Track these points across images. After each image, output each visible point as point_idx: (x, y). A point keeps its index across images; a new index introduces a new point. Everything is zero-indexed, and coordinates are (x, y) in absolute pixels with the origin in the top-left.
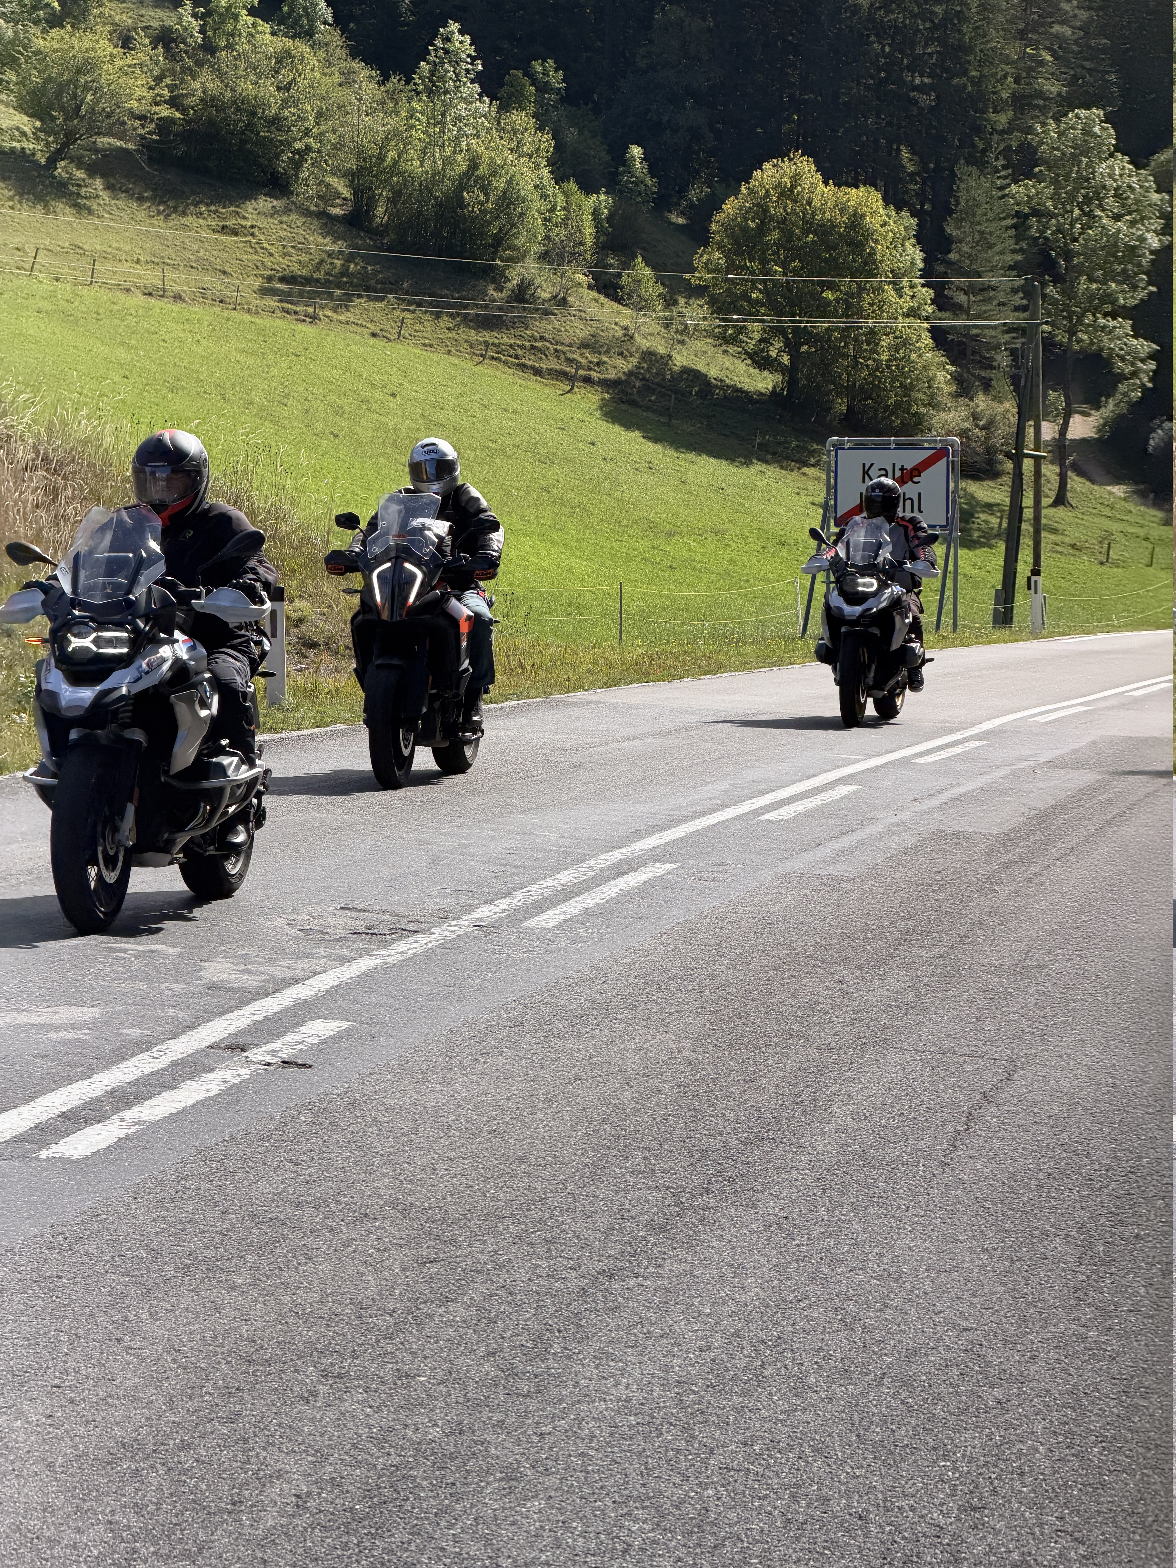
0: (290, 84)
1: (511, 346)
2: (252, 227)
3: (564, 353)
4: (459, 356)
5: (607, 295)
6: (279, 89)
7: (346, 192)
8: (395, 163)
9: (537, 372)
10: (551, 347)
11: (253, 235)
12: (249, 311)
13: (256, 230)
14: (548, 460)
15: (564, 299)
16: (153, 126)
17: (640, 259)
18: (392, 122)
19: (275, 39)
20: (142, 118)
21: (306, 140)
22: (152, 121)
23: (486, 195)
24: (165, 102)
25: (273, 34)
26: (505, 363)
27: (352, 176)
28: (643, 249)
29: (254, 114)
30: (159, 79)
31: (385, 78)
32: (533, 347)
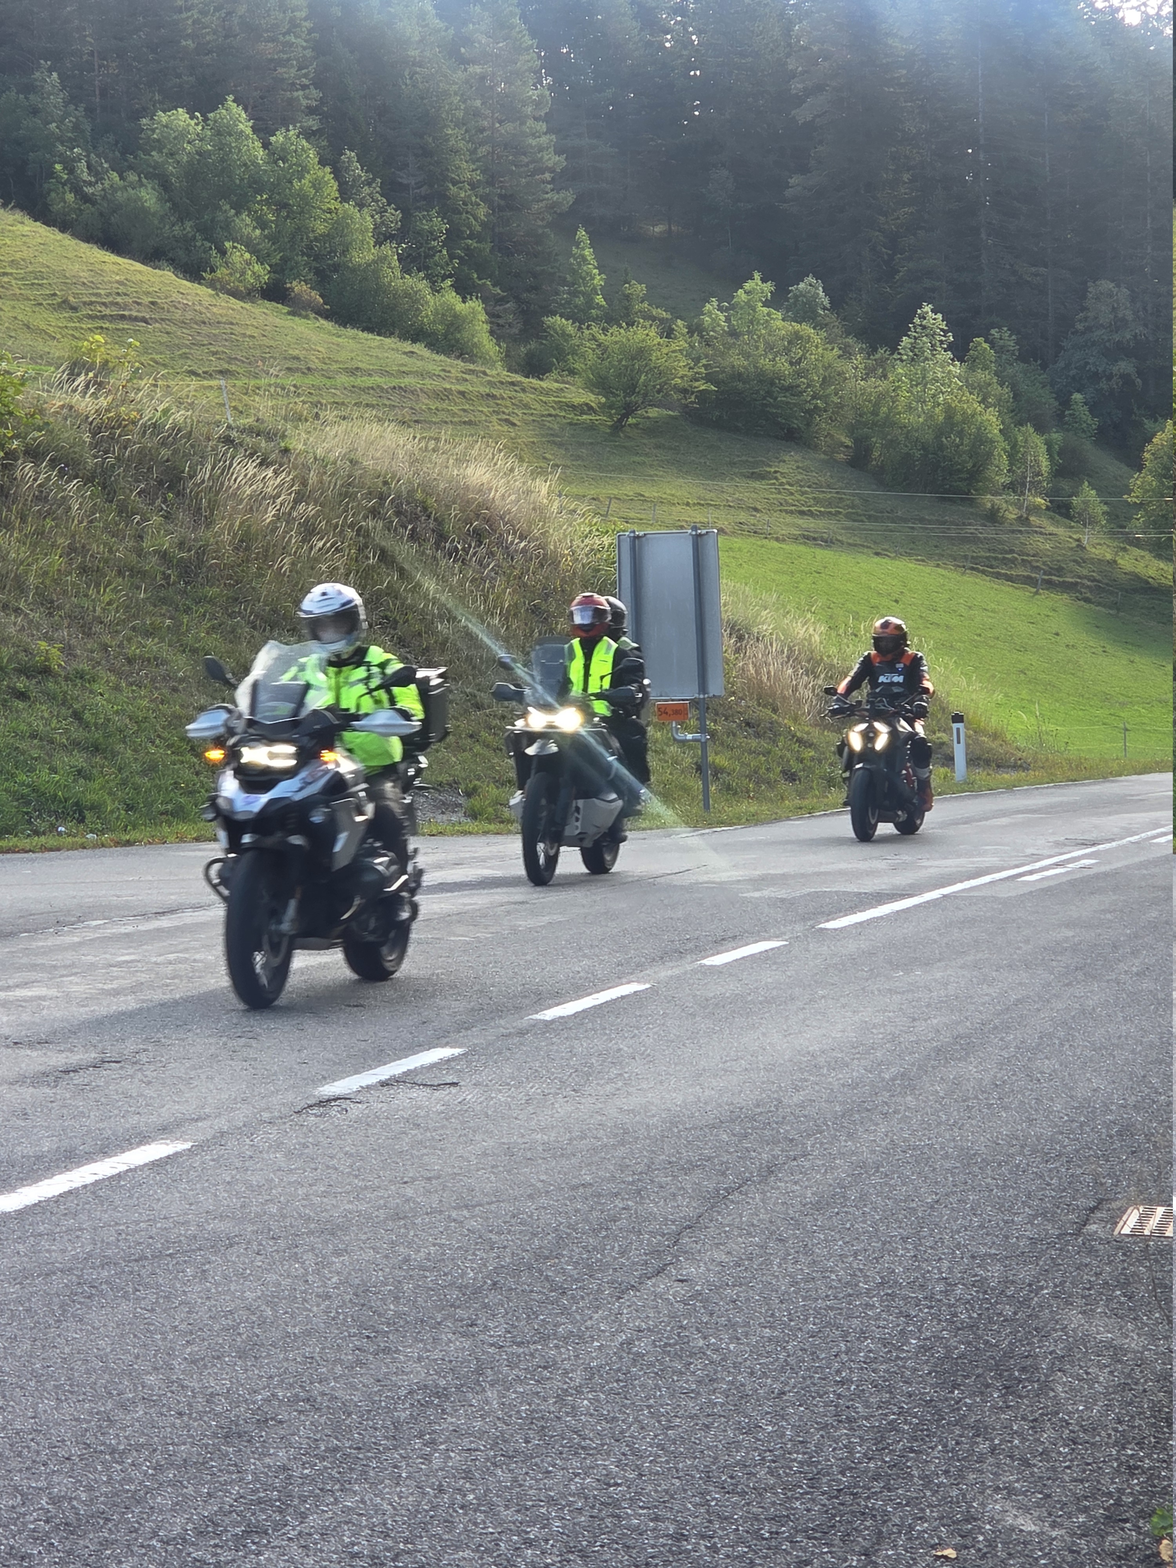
0: (800, 359)
1: (987, 558)
2: (776, 472)
3: (1030, 562)
4: (945, 569)
5: (1061, 514)
6: (791, 364)
7: (848, 442)
8: (887, 417)
9: (1009, 578)
10: (1019, 558)
11: (776, 478)
12: (777, 539)
13: (778, 475)
14: (1023, 649)
15: (1027, 519)
16: (693, 397)
17: (1086, 483)
18: (883, 385)
19: (786, 324)
20: (685, 391)
21: (814, 402)
22: (693, 393)
23: (961, 439)
24: (702, 378)
25: (783, 320)
26: (983, 572)
27: (851, 430)
28: (1088, 475)
29: (772, 384)
30: (697, 360)
31: (875, 350)
32: (1004, 558)
